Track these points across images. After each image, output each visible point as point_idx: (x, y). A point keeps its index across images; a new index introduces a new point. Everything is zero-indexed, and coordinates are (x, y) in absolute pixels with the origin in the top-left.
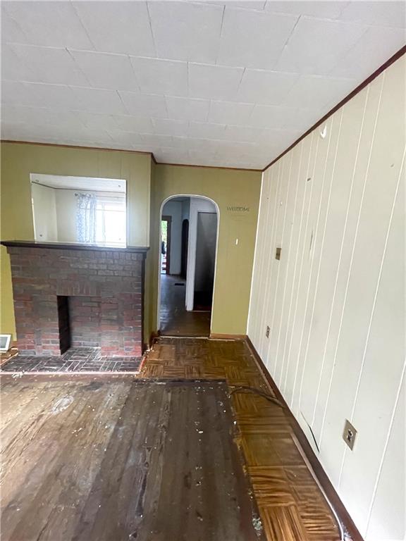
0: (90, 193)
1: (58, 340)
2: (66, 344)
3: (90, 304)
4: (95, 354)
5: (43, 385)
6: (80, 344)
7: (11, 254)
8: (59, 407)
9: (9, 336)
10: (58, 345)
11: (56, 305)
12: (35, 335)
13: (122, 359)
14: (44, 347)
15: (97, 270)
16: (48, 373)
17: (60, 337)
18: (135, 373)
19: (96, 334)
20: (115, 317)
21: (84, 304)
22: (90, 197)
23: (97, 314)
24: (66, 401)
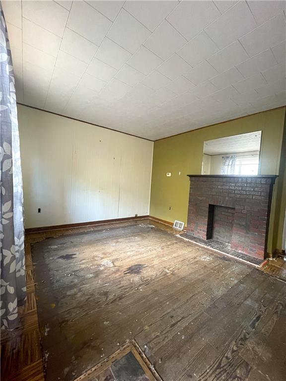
0: (232, 155)
1: (206, 230)
2: (210, 236)
3: (227, 214)
4: (227, 246)
5: (197, 247)
6: (218, 238)
7: (191, 181)
8: (205, 258)
9: (184, 223)
10: (206, 233)
11: (207, 209)
12: (195, 225)
13: (246, 255)
14: (198, 232)
15: (235, 190)
16: (199, 244)
17: (207, 229)
18: (257, 266)
19: (228, 234)
20: (244, 223)
21: (223, 213)
22: (232, 157)
23: (231, 221)
24: (208, 258)
